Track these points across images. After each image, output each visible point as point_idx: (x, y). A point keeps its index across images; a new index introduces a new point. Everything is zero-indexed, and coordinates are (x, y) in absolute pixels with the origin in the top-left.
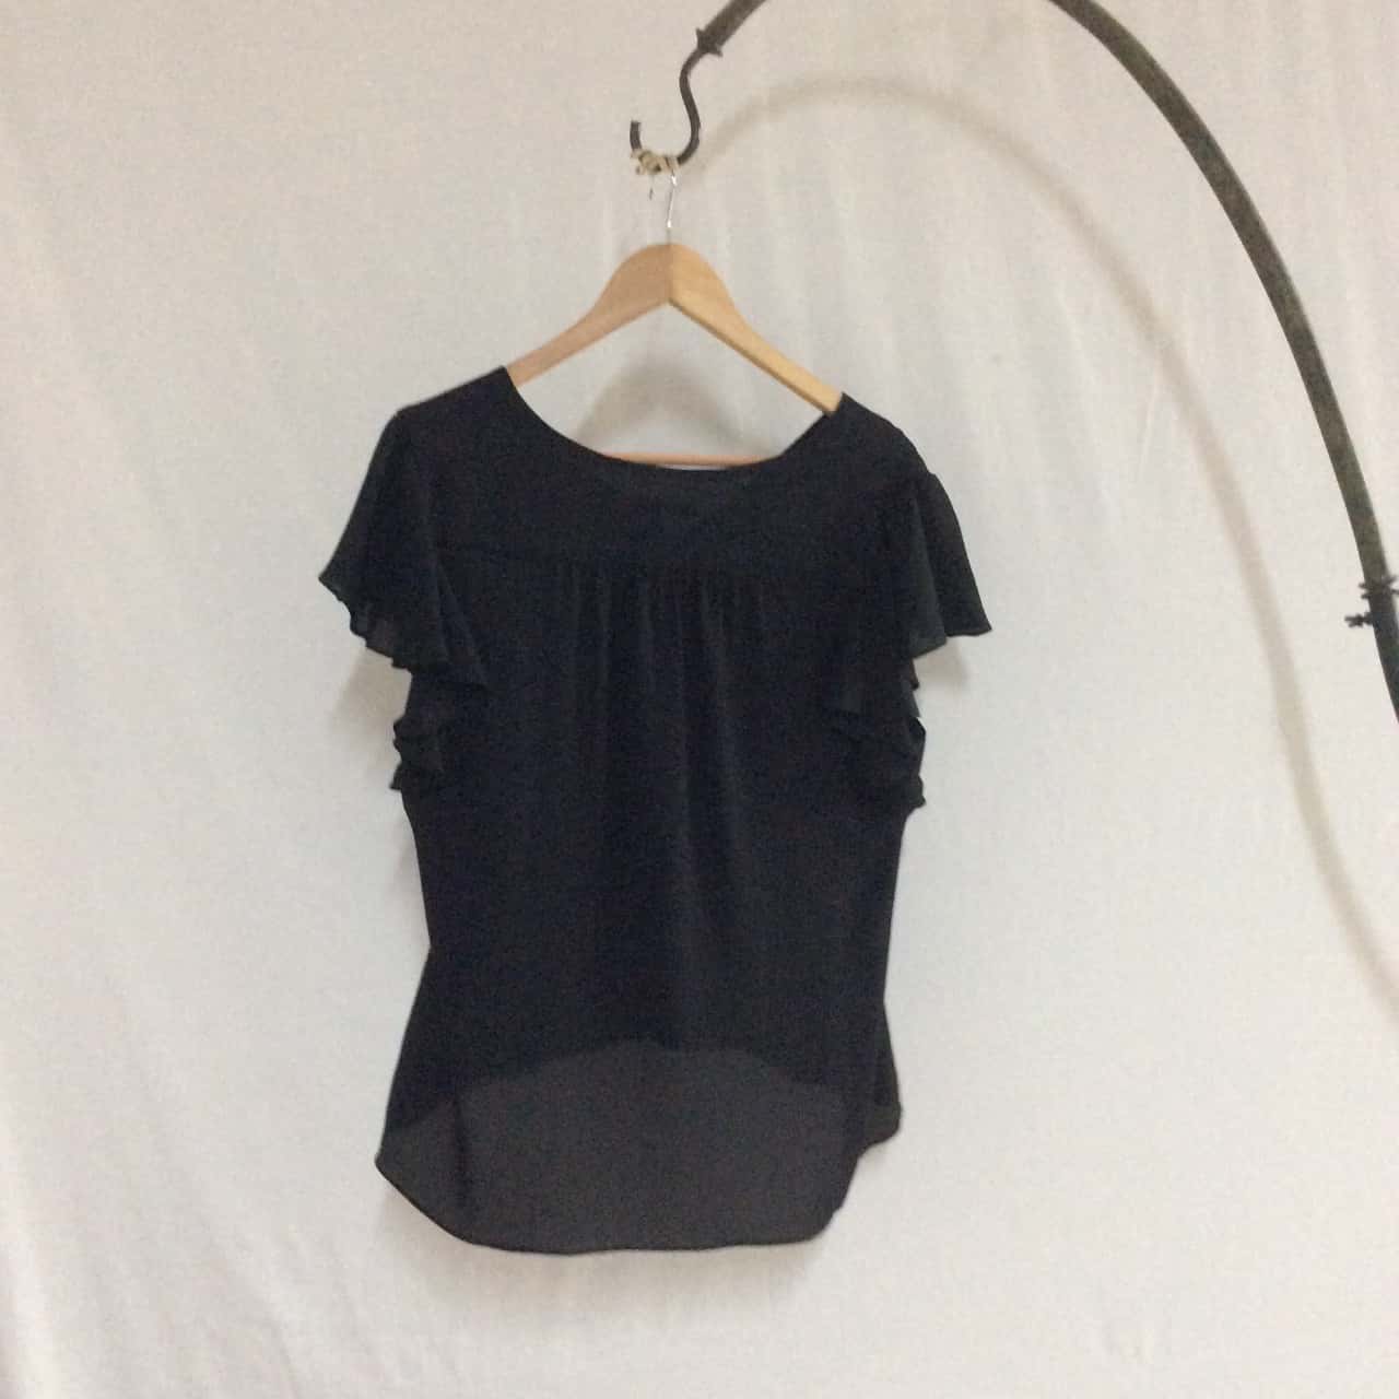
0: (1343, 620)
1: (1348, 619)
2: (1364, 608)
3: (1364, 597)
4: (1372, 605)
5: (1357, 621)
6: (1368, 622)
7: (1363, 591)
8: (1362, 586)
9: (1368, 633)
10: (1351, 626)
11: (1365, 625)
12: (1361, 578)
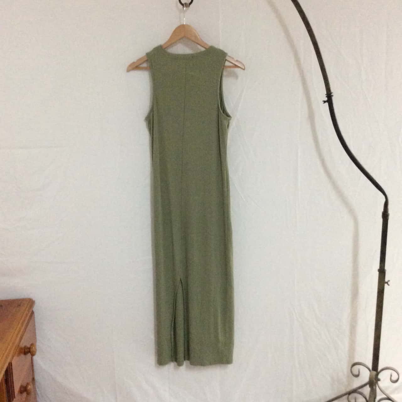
0: (322, 101)
1: (323, 101)
2: (326, 99)
3: (326, 97)
4: (328, 99)
5: (325, 102)
6: (327, 102)
7: (326, 96)
8: (326, 95)
9: (327, 104)
10: (324, 103)
11: (326, 103)
12: (326, 93)
